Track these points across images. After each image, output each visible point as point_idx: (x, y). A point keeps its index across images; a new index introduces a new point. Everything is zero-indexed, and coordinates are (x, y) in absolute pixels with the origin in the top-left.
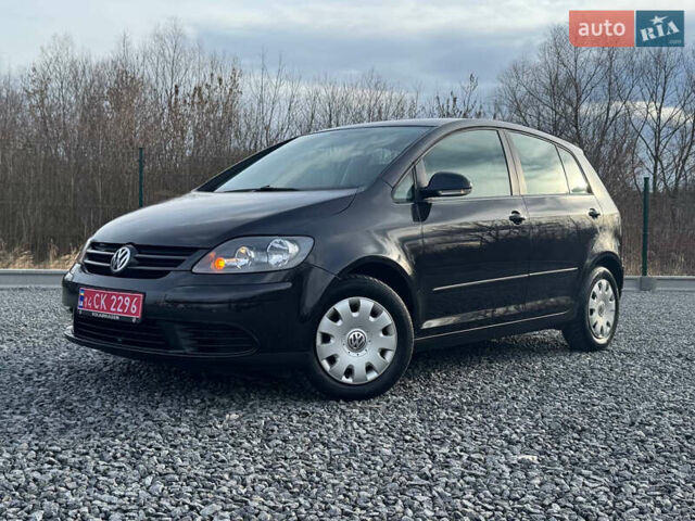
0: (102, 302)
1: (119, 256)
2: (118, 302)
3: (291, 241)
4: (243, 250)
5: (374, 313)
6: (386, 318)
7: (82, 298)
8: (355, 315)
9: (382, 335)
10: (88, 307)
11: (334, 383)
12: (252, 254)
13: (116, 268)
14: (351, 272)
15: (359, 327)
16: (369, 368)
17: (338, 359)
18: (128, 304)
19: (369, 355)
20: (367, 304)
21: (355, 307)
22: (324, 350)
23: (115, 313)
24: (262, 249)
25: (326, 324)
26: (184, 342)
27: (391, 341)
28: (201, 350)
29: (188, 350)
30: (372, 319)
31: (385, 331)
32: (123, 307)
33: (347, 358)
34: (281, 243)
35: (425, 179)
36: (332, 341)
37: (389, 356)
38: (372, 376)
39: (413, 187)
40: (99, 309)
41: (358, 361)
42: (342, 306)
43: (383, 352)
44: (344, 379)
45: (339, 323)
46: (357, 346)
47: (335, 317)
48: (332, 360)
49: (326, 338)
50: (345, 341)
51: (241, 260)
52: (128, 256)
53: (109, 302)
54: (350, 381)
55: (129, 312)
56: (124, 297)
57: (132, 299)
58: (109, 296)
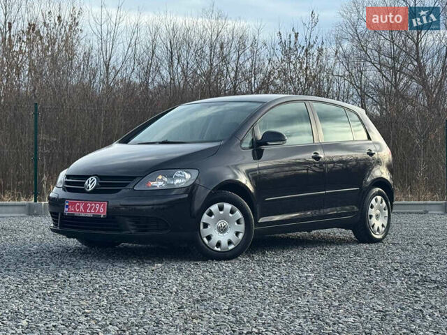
0: (81, 207)
1: (90, 182)
2: (92, 207)
3: (186, 172)
4: (160, 177)
5: (232, 212)
6: (238, 214)
7: (67, 206)
8: (221, 212)
9: (236, 224)
10: (71, 211)
11: (210, 250)
12: (166, 179)
13: (88, 188)
14: (219, 189)
15: (224, 219)
16: (230, 243)
17: (212, 237)
18: (98, 208)
19: (230, 235)
20: (228, 206)
21: (221, 208)
22: (205, 232)
23: (90, 213)
24: (170, 177)
25: (205, 218)
26: (130, 227)
27: (242, 228)
28: (140, 231)
29: (133, 231)
30: (231, 215)
31: (238, 222)
32: (95, 209)
33: (217, 237)
34: (181, 173)
35: (260, 136)
36: (209, 227)
37: (241, 236)
38: (231, 247)
39: (253, 139)
40: (79, 211)
41: (223, 238)
42: (214, 208)
43: (237, 234)
44: (216, 248)
45: (213, 217)
46: (223, 230)
47: (211, 214)
48: (209, 238)
49: (206, 226)
50: (216, 228)
51: (159, 182)
52: (95, 181)
53: (85, 208)
54: (219, 249)
55: (99, 212)
56: (95, 204)
57: (100, 205)
58: (86, 204)
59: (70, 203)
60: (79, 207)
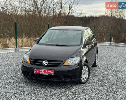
0: (43, 71)
1: (45, 62)
10: (38, 72)
13: (45, 65)
16: (86, 78)
23: (47, 73)
26: (63, 78)
27: (88, 73)
29: (63, 80)
32: (49, 72)
33: (83, 77)
40: (42, 73)
52: (47, 62)
53: (45, 72)
54: (83, 81)
55: (51, 73)
56: (49, 71)
57: (51, 71)
58: (45, 70)
59: (37, 70)
60: (41, 71)
